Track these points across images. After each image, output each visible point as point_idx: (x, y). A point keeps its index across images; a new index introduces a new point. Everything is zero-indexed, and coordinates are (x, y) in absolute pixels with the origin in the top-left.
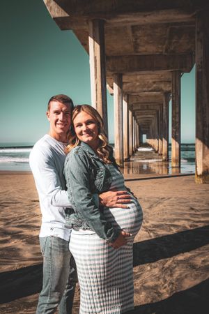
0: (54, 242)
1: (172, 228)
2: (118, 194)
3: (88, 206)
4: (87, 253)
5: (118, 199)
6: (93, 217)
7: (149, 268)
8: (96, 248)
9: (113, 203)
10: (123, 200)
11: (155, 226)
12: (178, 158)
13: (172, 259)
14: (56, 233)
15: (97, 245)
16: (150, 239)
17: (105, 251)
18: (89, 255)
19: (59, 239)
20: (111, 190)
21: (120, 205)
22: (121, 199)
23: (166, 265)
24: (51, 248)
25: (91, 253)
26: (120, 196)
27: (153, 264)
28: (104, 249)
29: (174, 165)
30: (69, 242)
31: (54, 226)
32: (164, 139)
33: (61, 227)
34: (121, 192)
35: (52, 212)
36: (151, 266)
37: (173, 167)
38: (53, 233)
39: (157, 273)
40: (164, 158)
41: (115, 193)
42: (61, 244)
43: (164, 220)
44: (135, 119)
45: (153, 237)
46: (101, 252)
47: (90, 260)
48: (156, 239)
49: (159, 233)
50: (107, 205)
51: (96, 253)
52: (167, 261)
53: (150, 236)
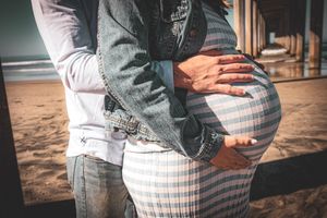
0: (90, 167)
1: (315, 144)
2: (220, 62)
3: (136, 82)
4: (153, 190)
5: (222, 72)
6: (152, 109)
7: (281, 203)
8: (171, 180)
9: (208, 81)
10: (234, 76)
11: (289, 141)
12: (317, 57)
13: (318, 190)
14: (91, 149)
15: (174, 174)
16: (281, 158)
17: (193, 188)
18: (158, 196)
19: (99, 161)
20: (204, 53)
21: (226, 87)
22: (228, 72)
23: (310, 200)
24: (83, 178)
25: (162, 190)
26: (227, 67)
27: (288, 197)
28: (190, 183)
29: (312, 66)
30: (121, 168)
31: (87, 134)
32: (298, 35)
33: (102, 137)
34: (230, 57)
35: (83, 106)
36: (284, 200)
37: (310, 69)
38: (86, 149)
39: (294, 212)
40: (298, 58)
41: (214, 60)
42: (104, 172)
43: (302, 132)
44: (261, 12)
45: (286, 156)
46: (183, 189)
47: (159, 205)
48: (291, 159)
49: (296, 150)
50: (196, 87)
51: (172, 190)
52: (310, 194)
53: (282, 155)
